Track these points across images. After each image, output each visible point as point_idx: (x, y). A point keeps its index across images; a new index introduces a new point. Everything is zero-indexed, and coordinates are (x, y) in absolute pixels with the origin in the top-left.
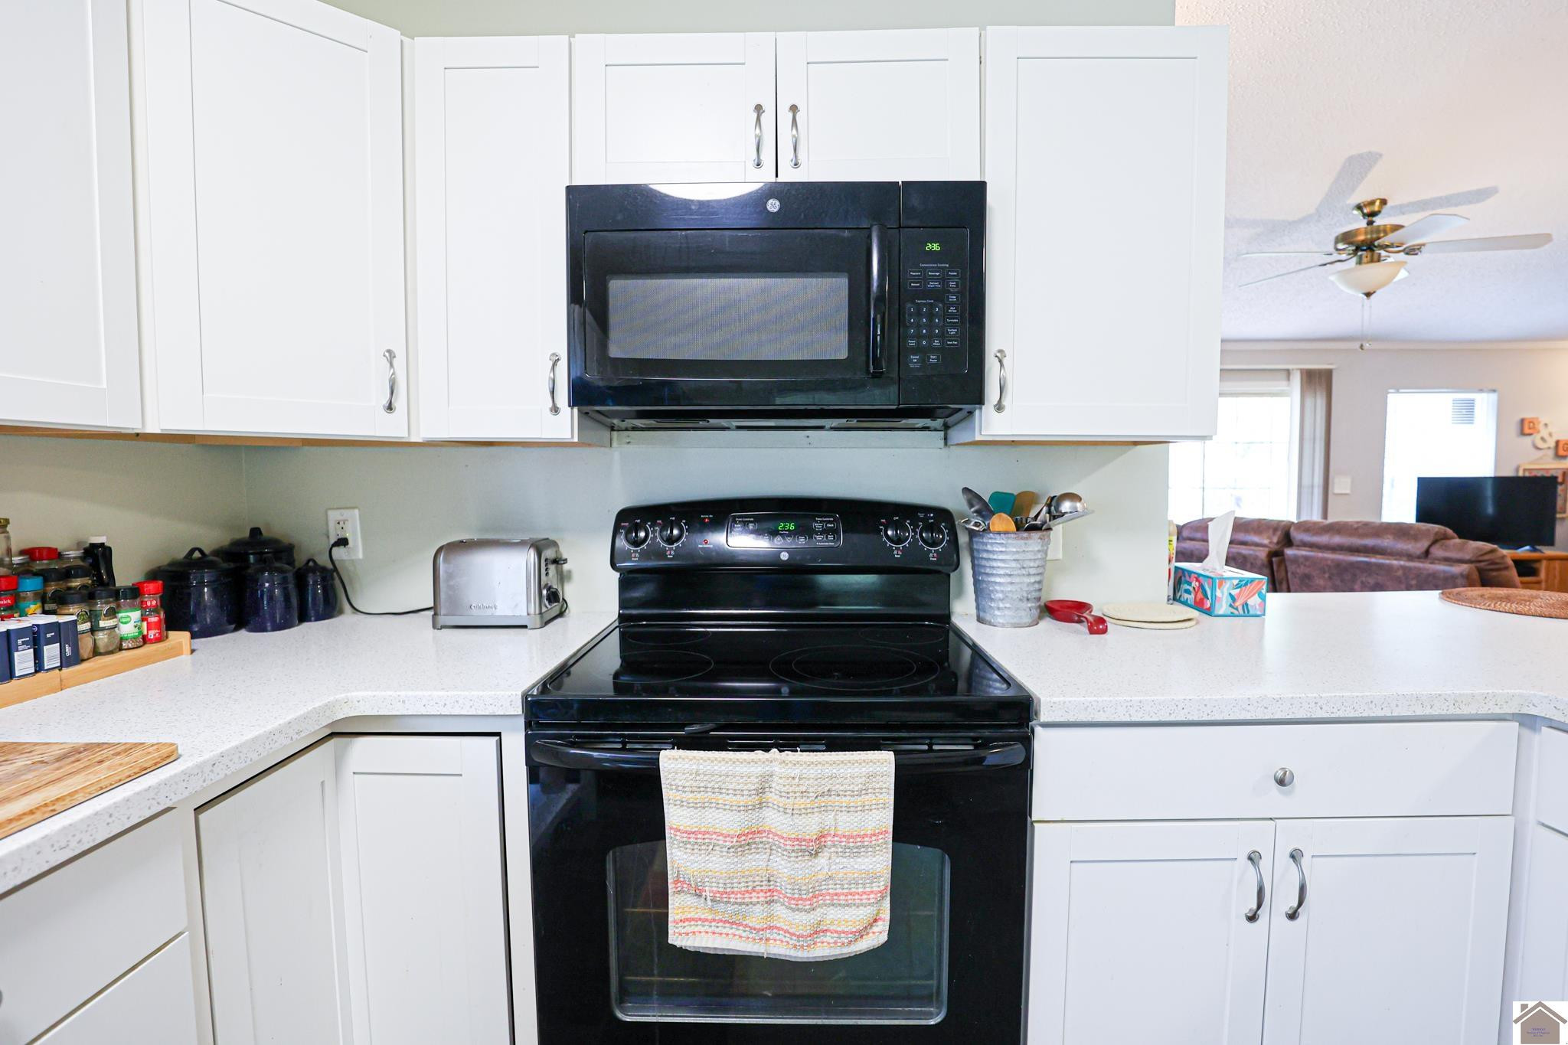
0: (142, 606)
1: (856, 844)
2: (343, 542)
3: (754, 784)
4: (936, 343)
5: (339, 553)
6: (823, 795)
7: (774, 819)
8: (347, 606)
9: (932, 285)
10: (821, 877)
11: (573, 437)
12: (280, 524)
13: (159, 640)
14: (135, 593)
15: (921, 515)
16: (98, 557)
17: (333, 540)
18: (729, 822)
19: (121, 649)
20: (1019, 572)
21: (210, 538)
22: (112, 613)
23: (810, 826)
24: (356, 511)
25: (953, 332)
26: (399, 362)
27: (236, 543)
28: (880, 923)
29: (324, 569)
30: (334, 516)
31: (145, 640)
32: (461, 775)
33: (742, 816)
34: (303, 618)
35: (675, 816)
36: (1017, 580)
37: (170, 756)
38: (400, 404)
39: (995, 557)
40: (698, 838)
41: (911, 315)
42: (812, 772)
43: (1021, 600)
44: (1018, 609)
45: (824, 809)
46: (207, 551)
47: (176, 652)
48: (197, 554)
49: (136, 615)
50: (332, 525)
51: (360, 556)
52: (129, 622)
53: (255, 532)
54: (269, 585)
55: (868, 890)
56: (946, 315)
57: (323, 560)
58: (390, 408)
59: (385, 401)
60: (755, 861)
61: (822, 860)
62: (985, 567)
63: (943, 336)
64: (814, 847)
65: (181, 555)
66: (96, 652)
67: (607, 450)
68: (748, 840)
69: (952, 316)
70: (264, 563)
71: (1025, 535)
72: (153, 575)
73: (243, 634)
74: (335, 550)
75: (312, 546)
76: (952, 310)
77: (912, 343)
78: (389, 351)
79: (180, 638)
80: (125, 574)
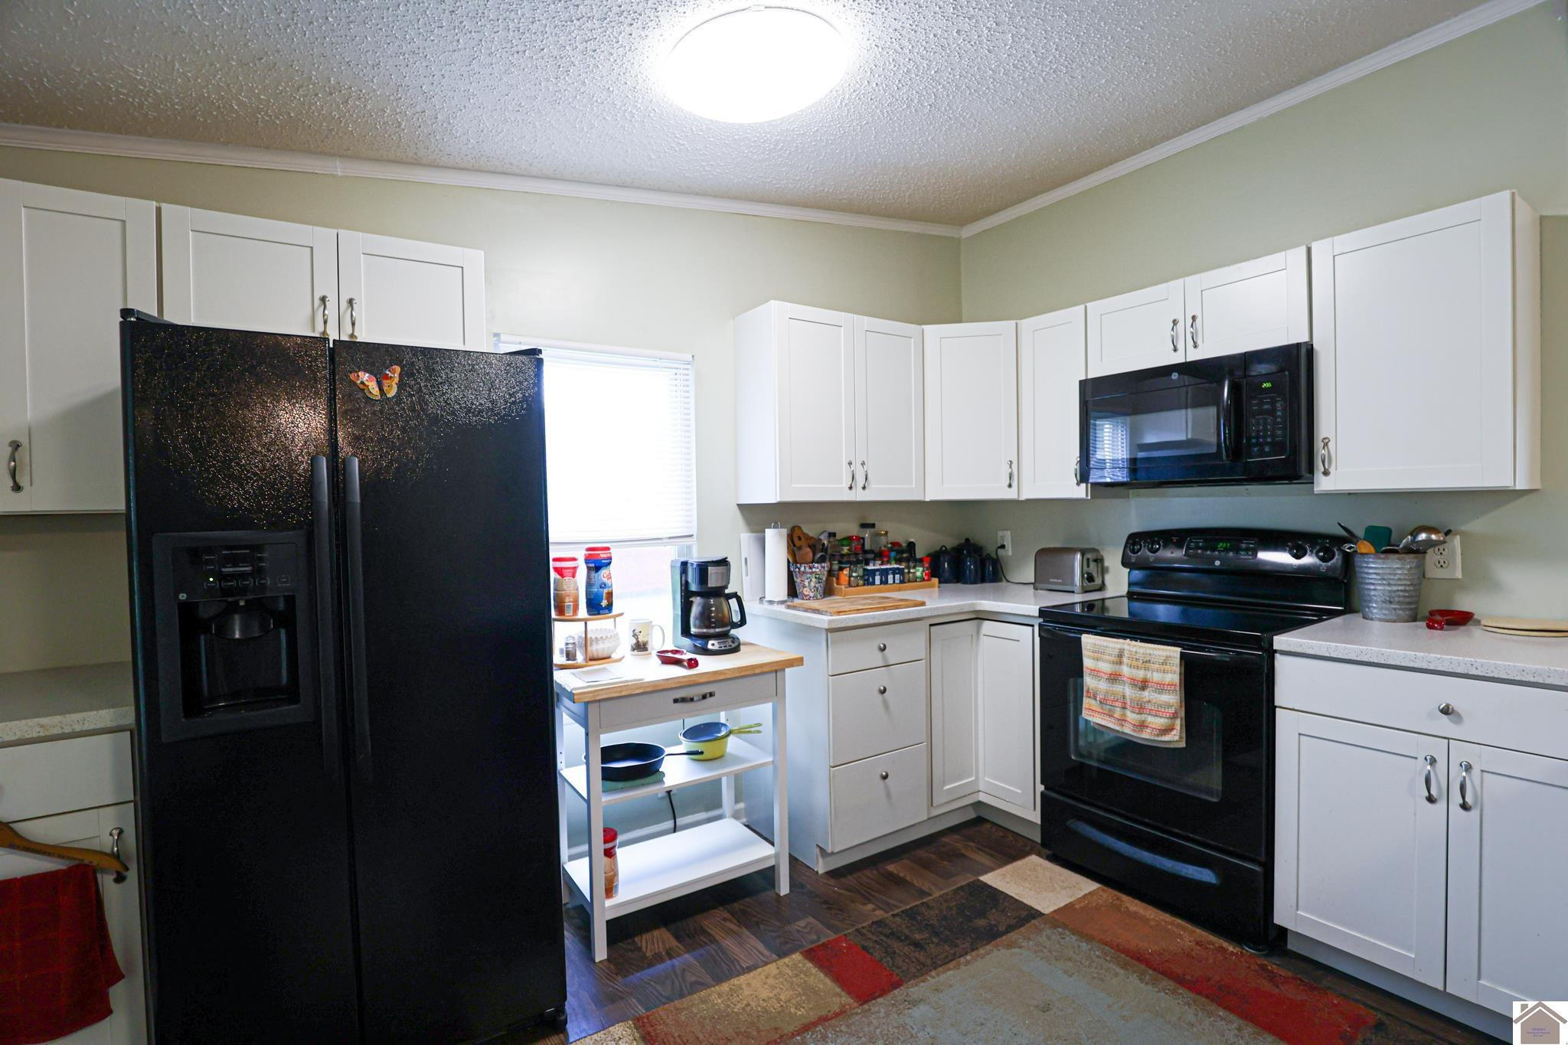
0: (923, 566)
1: (1161, 688)
2: (1003, 547)
3: (1116, 652)
4: (1269, 440)
5: (1001, 552)
6: (1146, 662)
7: (1126, 670)
8: (1004, 578)
9: (1266, 407)
10: (1145, 700)
11: (1087, 495)
12: (979, 537)
13: (929, 580)
14: (921, 560)
15: (1319, 541)
16: (911, 546)
17: (999, 545)
18: (1106, 667)
19: (916, 581)
20: (1380, 582)
21: (950, 543)
22: (914, 567)
23: (1140, 674)
24: (1009, 532)
25: (1279, 432)
26: (1014, 466)
27: (960, 545)
28: (1175, 731)
29: (993, 559)
30: (1000, 533)
31: (924, 580)
32: (1018, 641)
33: (1111, 666)
34: (983, 581)
35: (1088, 662)
36: (1379, 588)
37: (923, 604)
38: (1015, 484)
39: (1370, 577)
40: (1096, 673)
41: (1253, 425)
42: (1141, 651)
43: (1383, 602)
44: (1382, 608)
45: (1146, 669)
46: (948, 548)
47: (933, 586)
48: (944, 548)
49: (921, 569)
50: (999, 539)
51: (1010, 553)
52: (919, 572)
53: (967, 540)
54: (970, 565)
55: (1166, 711)
56: (1275, 423)
57: (993, 555)
58: (1010, 486)
59: (1008, 483)
60: (1118, 688)
61: (1146, 693)
62: (1365, 578)
63: (1273, 436)
64: (1144, 685)
65: (938, 548)
66: (909, 581)
67: (1127, 499)
68: (1114, 678)
69: (1279, 423)
70: (969, 554)
71: (1382, 556)
72: (929, 555)
73: (959, 584)
74: (999, 550)
75: (990, 549)
76: (1279, 420)
77: (1254, 441)
78: (1010, 461)
79: (935, 580)
80: (919, 554)
